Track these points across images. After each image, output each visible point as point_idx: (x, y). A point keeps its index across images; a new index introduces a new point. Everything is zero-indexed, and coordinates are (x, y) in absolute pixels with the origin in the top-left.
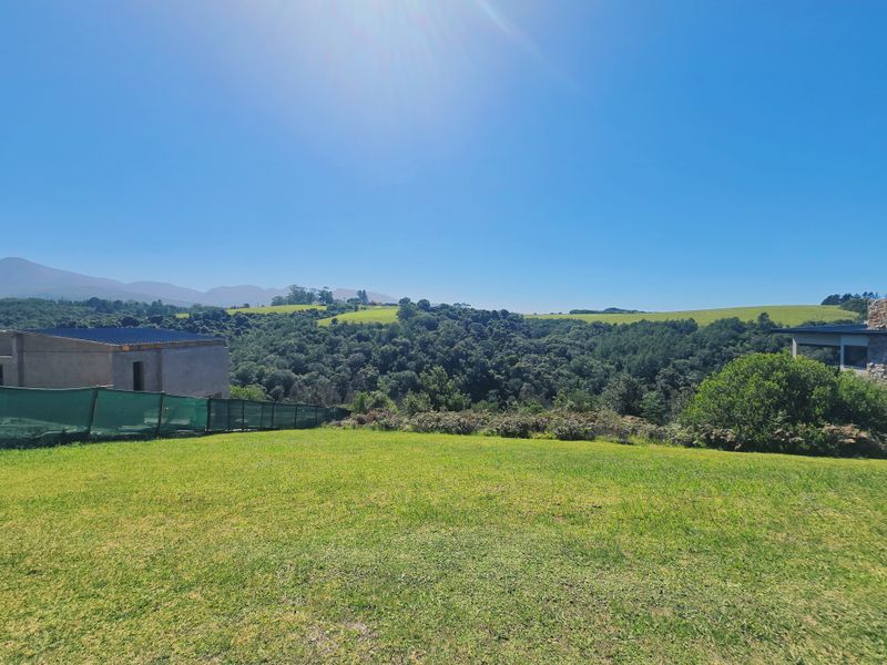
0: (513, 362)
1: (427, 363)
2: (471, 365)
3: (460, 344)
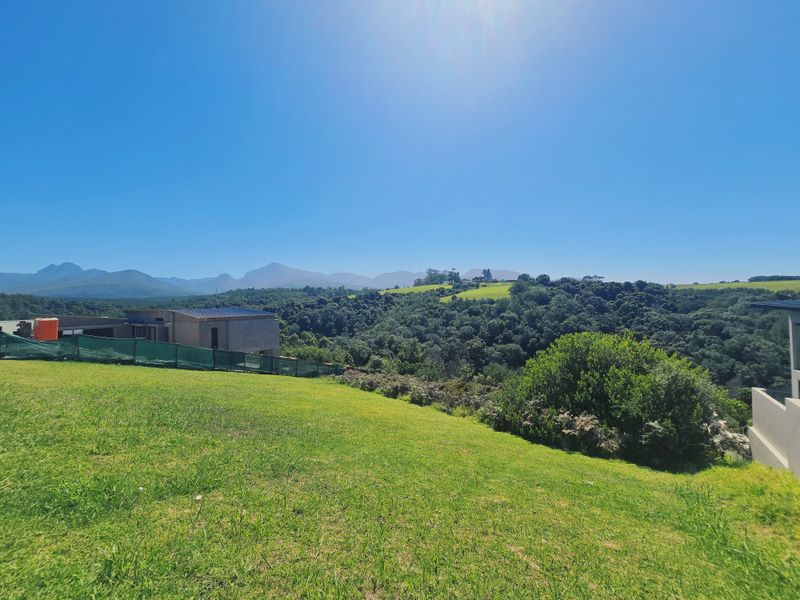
1: (533, 337)
3: (571, 319)
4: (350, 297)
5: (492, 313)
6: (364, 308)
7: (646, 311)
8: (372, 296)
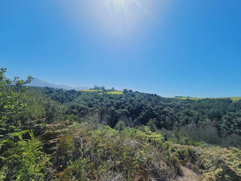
0: (162, 109)
1: (132, 107)
2: (147, 109)
3: (142, 102)
5: (118, 98)
6: (69, 95)
8: (73, 91)
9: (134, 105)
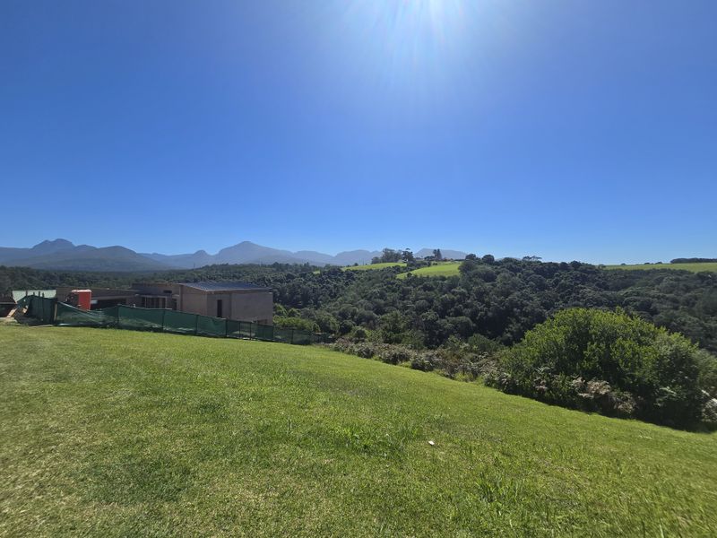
1: (482, 310)
3: (515, 295)
4: (315, 273)
5: (444, 288)
6: (328, 282)
7: (581, 288)
9: (488, 305)
